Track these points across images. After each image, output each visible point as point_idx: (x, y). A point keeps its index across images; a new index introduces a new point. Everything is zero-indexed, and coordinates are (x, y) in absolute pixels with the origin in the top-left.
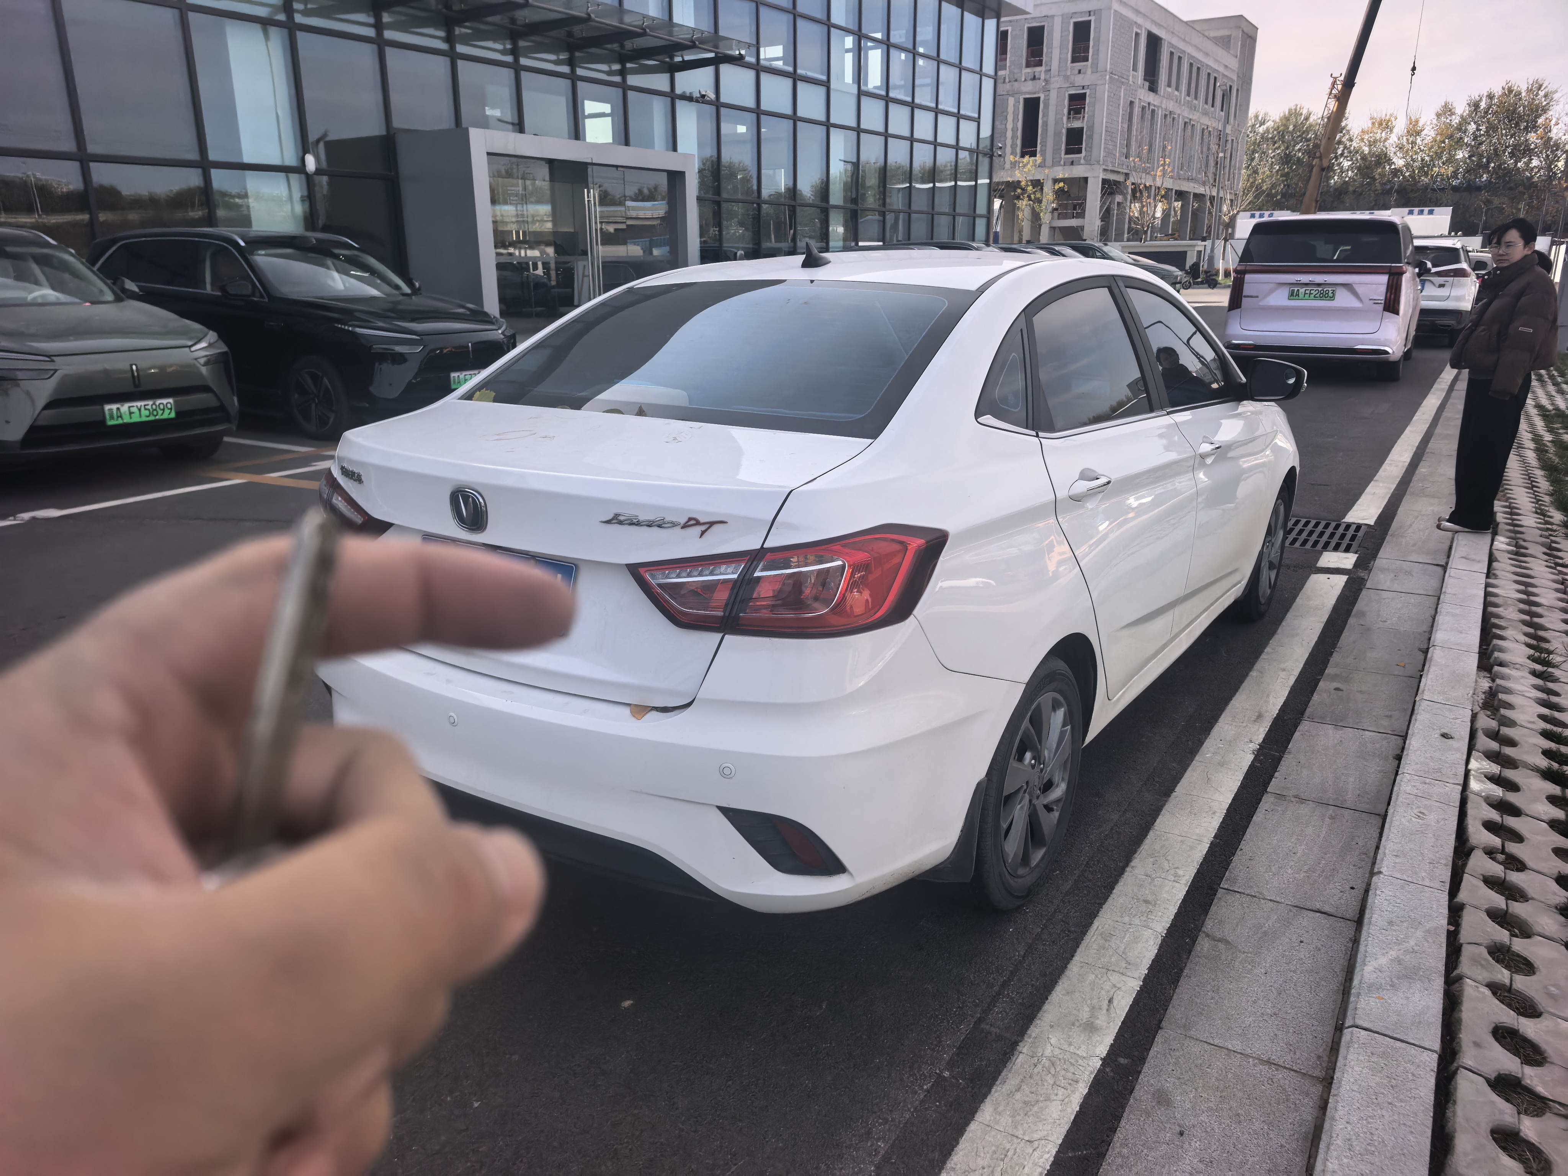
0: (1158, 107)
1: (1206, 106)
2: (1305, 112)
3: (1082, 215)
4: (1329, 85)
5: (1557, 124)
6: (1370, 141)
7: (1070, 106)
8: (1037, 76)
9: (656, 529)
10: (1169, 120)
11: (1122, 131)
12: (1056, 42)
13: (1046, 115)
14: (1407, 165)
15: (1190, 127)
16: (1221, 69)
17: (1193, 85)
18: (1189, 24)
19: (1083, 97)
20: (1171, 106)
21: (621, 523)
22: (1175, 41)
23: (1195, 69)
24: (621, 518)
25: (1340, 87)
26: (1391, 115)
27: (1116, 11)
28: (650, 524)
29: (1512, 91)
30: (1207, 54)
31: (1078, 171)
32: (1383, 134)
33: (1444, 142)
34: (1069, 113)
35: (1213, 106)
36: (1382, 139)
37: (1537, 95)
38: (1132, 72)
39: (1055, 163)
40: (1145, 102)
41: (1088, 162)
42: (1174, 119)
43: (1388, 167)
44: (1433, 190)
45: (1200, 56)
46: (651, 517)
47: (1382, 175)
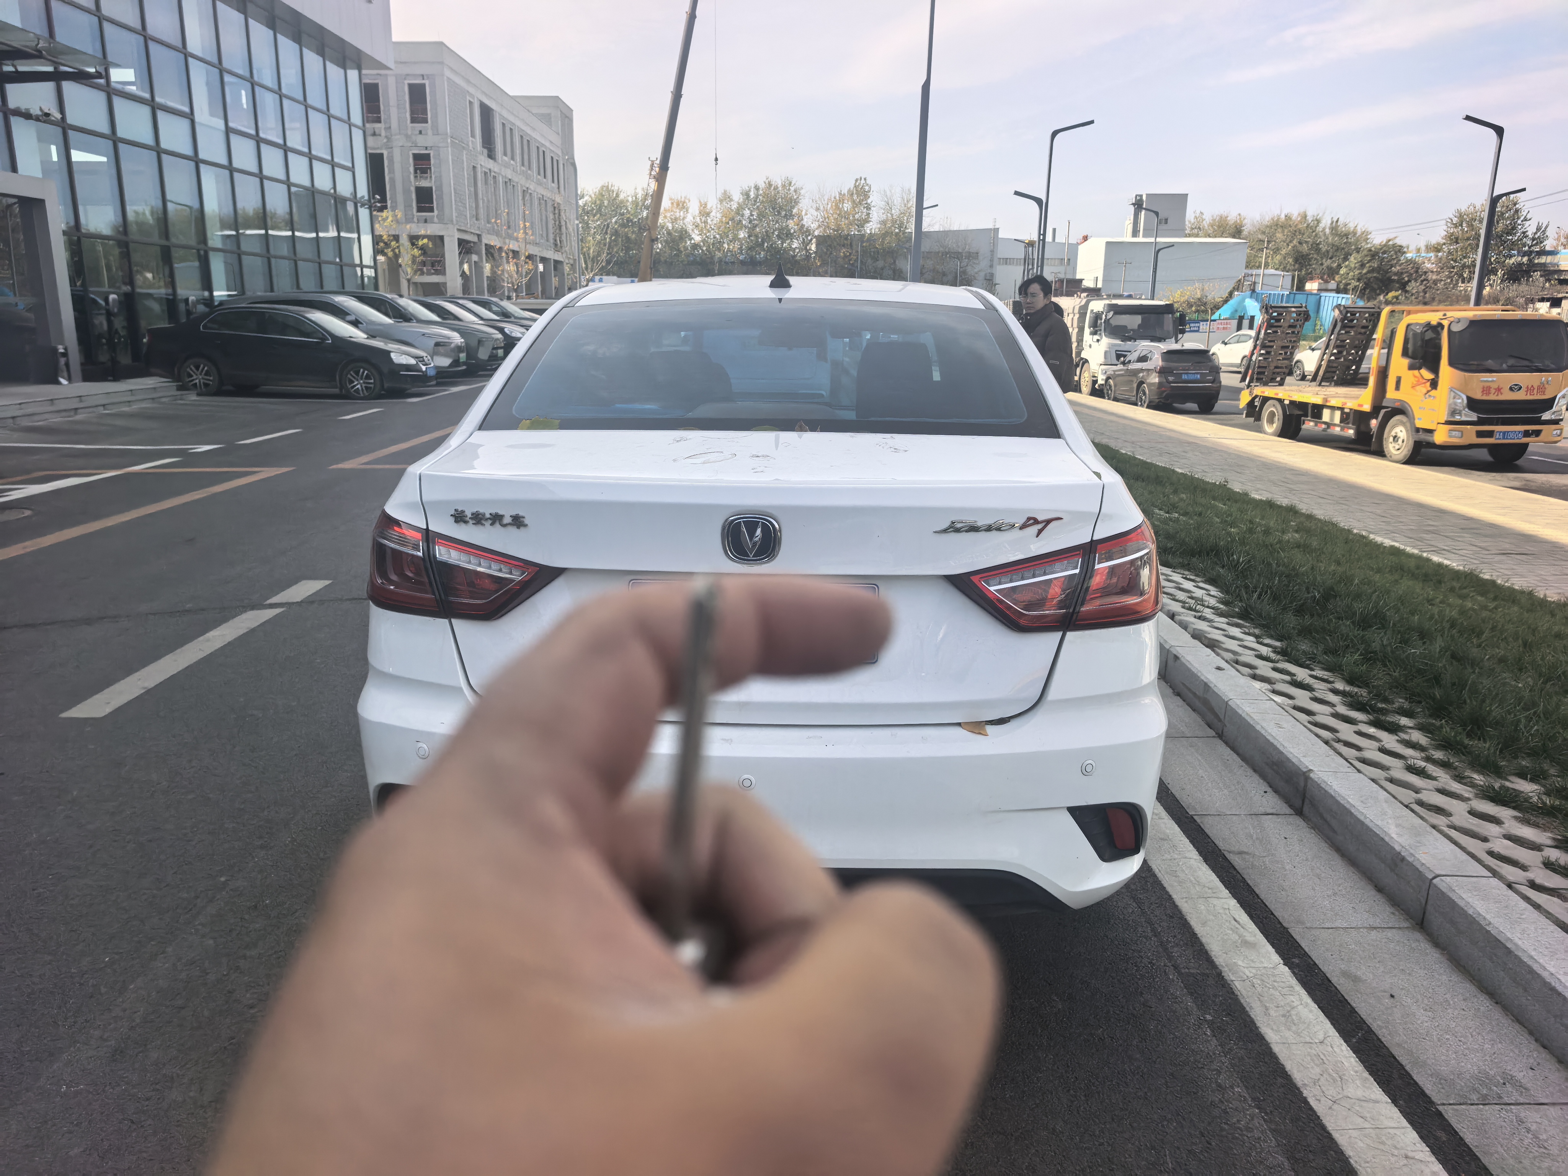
0: (499, 174)
1: (539, 177)
2: (616, 188)
3: (442, 272)
4: (649, 167)
5: (806, 214)
6: (671, 219)
7: (415, 165)
8: (377, 132)
9: (994, 533)
10: (510, 187)
11: (470, 195)
12: (393, 101)
13: (392, 171)
14: (703, 241)
15: (528, 195)
16: (548, 144)
17: (526, 157)
18: (514, 98)
19: (427, 157)
20: (509, 174)
21: (958, 530)
22: (505, 114)
23: (526, 142)
24: (959, 526)
25: (657, 169)
26: (685, 198)
27: (448, 78)
28: (989, 529)
29: (772, 185)
30: (534, 129)
31: (433, 229)
32: (682, 213)
33: (728, 223)
34: (416, 172)
35: (545, 177)
36: (681, 218)
37: (789, 189)
38: (471, 138)
39: (409, 220)
40: (486, 168)
41: (441, 220)
42: (513, 186)
43: (688, 242)
44: (726, 263)
45: (529, 131)
46: (990, 521)
47: (686, 248)
